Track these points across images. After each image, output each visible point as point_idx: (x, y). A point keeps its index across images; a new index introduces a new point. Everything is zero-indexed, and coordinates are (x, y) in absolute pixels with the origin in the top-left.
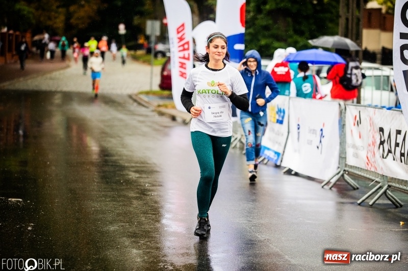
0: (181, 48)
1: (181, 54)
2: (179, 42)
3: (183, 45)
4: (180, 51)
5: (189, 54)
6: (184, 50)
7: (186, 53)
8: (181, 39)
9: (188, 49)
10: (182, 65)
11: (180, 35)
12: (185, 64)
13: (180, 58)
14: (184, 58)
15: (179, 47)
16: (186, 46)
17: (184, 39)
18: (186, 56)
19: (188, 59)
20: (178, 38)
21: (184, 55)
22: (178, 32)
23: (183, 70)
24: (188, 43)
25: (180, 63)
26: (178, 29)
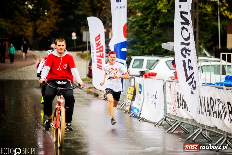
0: (99, 50)
1: (98, 54)
2: (96, 47)
3: (100, 48)
4: (97, 52)
5: (103, 54)
6: (100, 51)
7: (101, 53)
8: (98, 44)
9: (102, 51)
10: (99, 61)
11: (97, 42)
12: (101, 60)
13: (97, 56)
14: (100, 56)
15: (97, 49)
16: (101, 49)
17: (100, 44)
18: (102, 55)
19: (102, 57)
20: (96, 44)
21: (100, 54)
22: (96, 40)
23: (100, 64)
24: (102, 47)
25: (97, 59)
26: (96, 38)
